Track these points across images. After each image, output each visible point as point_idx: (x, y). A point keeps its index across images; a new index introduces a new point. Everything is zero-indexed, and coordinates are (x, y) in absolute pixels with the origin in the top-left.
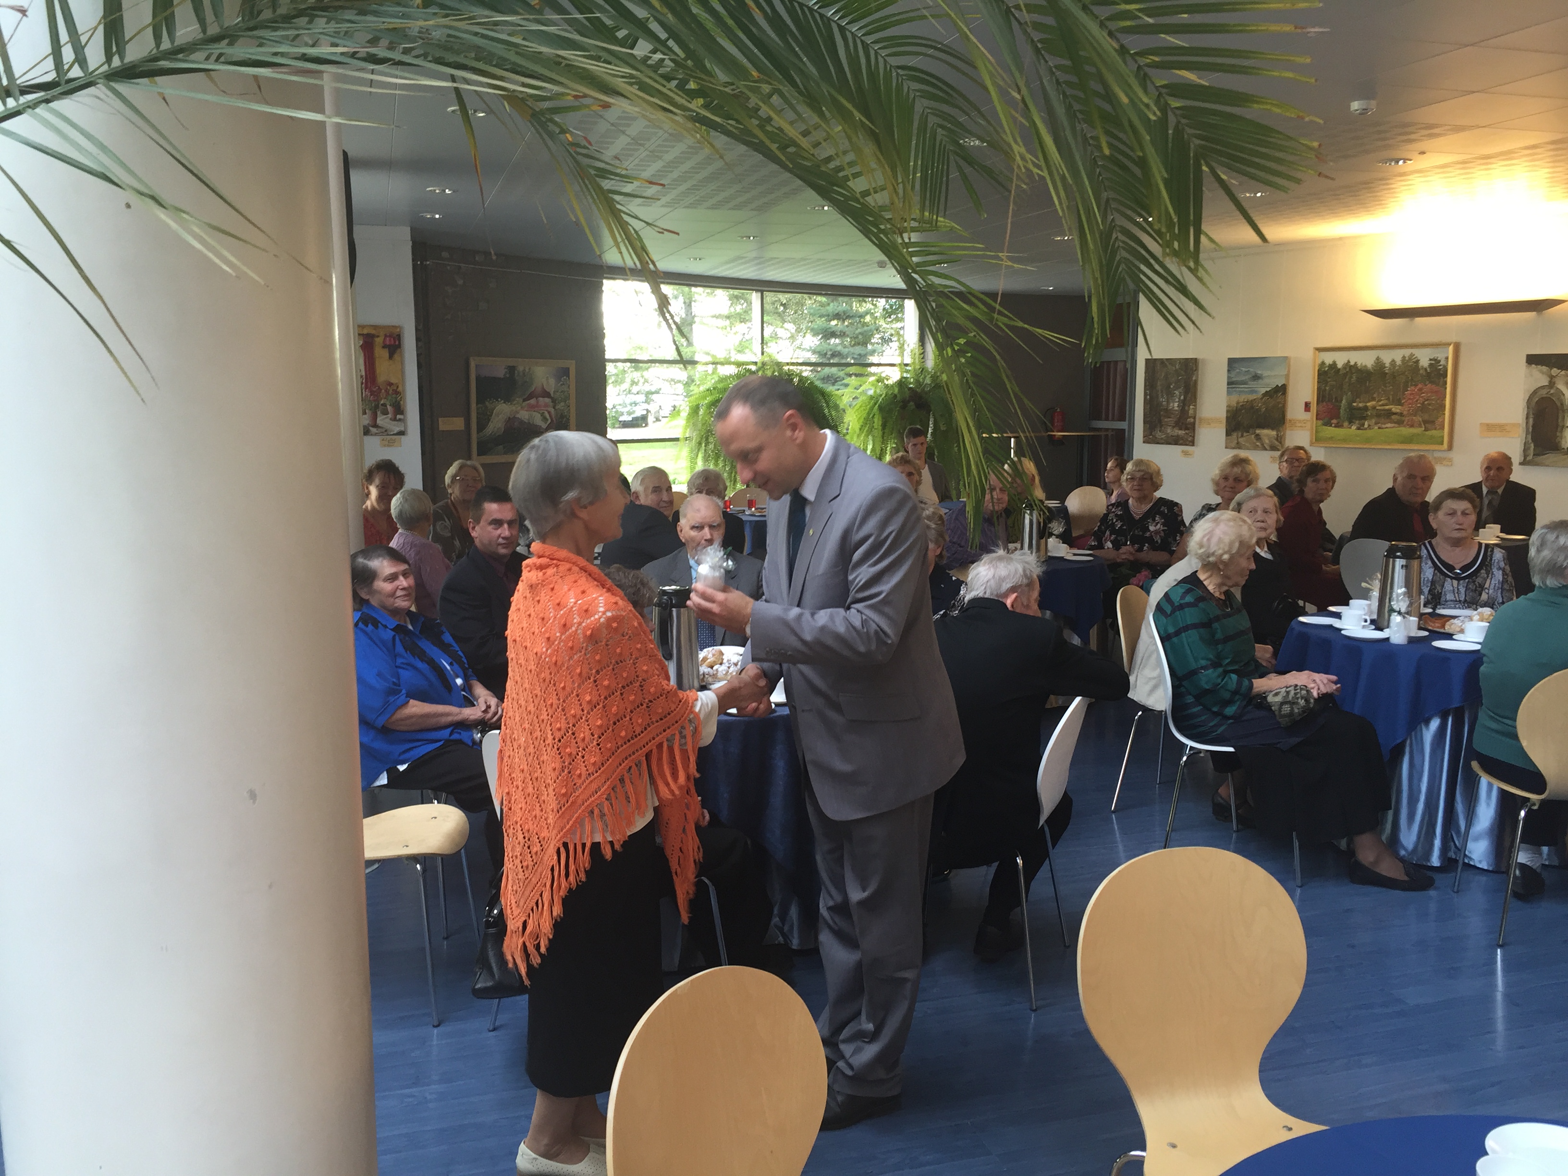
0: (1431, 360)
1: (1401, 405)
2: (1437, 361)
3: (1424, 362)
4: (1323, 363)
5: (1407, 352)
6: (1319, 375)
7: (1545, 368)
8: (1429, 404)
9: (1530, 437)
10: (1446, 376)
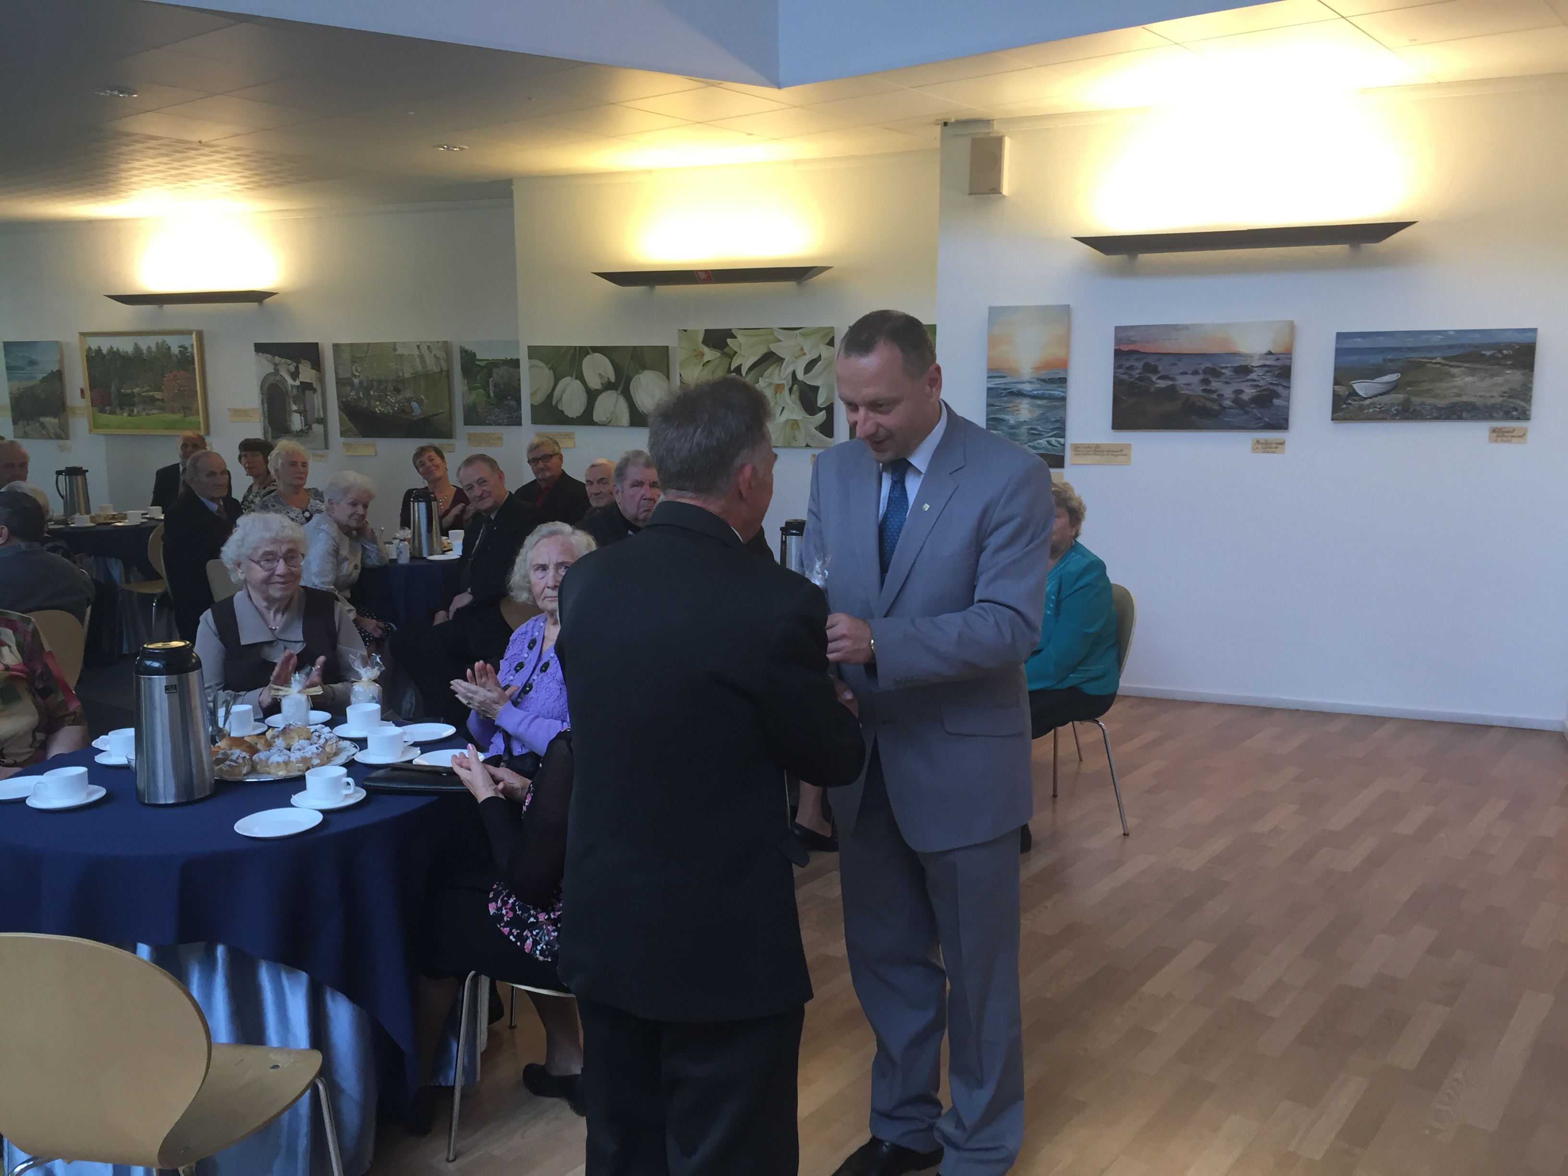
0: (180, 347)
1: (162, 391)
2: (183, 349)
3: (175, 350)
4: (90, 348)
5: (159, 339)
6: (87, 360)
7: (269, 356)
8: (184, 391)
9: (267, 421)
10: (194, 364)
